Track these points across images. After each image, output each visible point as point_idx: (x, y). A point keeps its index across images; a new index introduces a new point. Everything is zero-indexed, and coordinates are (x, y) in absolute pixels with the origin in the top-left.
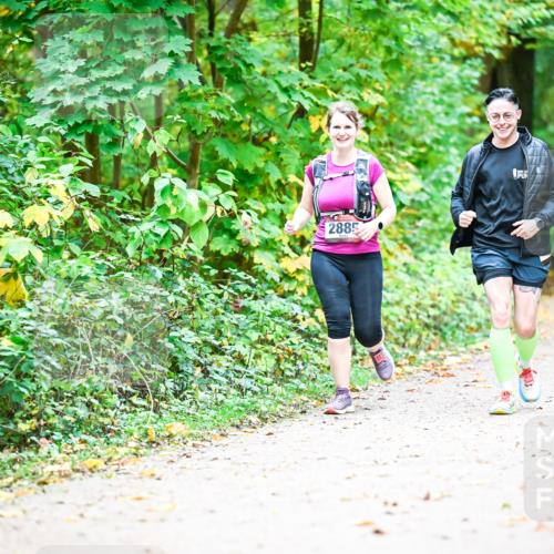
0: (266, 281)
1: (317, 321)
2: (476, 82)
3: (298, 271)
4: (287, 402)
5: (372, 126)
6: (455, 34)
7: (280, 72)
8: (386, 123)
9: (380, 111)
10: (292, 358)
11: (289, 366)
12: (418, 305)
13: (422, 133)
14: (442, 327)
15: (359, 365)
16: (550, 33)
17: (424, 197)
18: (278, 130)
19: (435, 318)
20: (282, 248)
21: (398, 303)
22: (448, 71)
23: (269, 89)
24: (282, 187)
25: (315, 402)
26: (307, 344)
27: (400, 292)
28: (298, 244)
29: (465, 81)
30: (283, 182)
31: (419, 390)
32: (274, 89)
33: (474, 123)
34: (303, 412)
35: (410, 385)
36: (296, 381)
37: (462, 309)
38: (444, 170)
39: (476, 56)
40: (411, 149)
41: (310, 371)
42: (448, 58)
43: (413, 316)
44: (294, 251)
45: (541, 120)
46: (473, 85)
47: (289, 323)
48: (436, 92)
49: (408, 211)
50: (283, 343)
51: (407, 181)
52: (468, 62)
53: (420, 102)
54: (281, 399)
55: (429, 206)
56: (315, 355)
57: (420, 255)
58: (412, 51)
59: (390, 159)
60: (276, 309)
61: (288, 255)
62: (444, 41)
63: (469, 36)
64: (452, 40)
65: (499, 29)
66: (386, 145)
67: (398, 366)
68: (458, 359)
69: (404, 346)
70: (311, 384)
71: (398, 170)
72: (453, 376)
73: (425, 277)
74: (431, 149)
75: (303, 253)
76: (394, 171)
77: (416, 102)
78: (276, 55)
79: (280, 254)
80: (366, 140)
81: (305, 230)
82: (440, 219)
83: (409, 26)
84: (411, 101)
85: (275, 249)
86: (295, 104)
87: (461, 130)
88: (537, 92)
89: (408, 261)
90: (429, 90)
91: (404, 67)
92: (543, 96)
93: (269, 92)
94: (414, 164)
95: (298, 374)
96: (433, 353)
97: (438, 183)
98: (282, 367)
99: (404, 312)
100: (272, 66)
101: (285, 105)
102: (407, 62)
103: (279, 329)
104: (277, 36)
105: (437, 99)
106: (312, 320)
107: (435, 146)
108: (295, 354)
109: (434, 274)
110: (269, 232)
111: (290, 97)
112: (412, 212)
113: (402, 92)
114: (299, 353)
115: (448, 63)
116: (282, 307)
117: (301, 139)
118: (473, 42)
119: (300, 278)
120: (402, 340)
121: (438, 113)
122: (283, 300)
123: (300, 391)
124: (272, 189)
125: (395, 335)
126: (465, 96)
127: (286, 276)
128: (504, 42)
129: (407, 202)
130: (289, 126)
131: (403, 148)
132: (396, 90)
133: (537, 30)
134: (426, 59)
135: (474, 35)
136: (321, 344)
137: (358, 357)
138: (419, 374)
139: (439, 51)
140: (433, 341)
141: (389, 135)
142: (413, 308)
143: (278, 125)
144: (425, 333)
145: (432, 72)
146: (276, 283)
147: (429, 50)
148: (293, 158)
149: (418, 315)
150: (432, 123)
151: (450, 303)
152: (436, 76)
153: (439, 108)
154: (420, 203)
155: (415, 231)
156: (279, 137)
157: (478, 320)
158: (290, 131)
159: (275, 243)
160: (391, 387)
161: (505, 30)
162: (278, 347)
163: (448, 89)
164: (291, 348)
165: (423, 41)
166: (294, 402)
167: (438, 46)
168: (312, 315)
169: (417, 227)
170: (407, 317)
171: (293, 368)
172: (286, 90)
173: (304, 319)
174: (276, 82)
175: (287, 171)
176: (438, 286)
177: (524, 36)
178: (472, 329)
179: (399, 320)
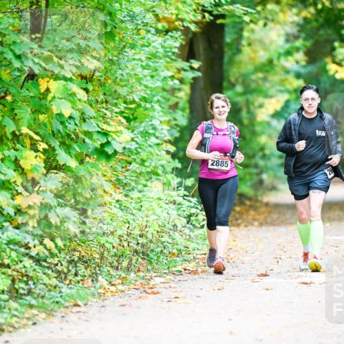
0: (3, 214)
1: (46, 248)
2: (176, 50)
3: (30, 207)
4: (20, 316)
5: (90, 88)
6: (158, 11)
7: (14, 42)
8: (102, 85)
9: (97, 74)
10: (25, 279)
11: (22, 285)
12: (129, 235)
13: (132, 92)
14: (149, 252)
15: (80, 285)
16: (237, 10)
17: (133, 146)
18: (12, 90)
19: (143, 246)
20: (17, 188)
21: (112, 233)
22: (153, 42)
23: (5, 55)
24: (16, 137)
25: (43, 315)
26: (37, 267)
27: (114, 224)
28: (30, 184)
29: (168, 50)
30: (17, 133)
31: (130, 305)
32: (10, 56)
33: (175, 84)
34: (34, 324)
35: (122, 301)
36: (28, 298)
37: (166, 238)
38: (150, 123)
39: (176, 29)
40: (122, 106)
41: (40, 289)
42: (153, 31)
43: (125, 244)
44: (26, 190)
45: (230, 82)
46: (173, 53)
47: (22, 250)
48: (144, 59)
49: (121, 157)
50: (17, 267)
51: (121, 132)
52: (170, 34)
53: (130, 67)
54: (16, 313)
55: (138, 153)
56: (44, 276)
57: (130, 193)
58: (123, 25)
59: (106, 115)
60: (12, 238)
61: (21, 193)
62: (150, 17)
63: (170, 12)
64: (157, 16)
65: (194, 7)
66: (102, 103)
67: (113, 285)
68: (162, 280)
69: (117, 269)
70: (40, 300)
71: (112, 123)
72: (158, 293)
73: (134, 212)
74: (139, 106)
75: (33, 191)
76: (109, 124)
77: (127, 67)
78: (11, 28)
79: (15, 192)
80: (86, 99)
81: (36, 173)
82: (146, 164)
83: (121, 5)
84: (123, 66)
85: (11, 190)
86: (26, 69)
87: (164, 90)
88: (226, 59)
89: (120, 199)
90: (137, 57)
91: (117, 38)
92: (231, 62)
93: (5, 58)
94: (125, 117)
95: (30, 292)
96: (141, 274)
97: (145, 134)
98: (16, 286)
99: (118, 241)
100: (8, 37)
101: (19, 70)
102: (119, 33)
103: (14, 254)
104: (12, 12)
105: (144, 64)
106: (41, 247)
107: (143, 104)
108: (27, 275)
109: (143, 209)
110: (5, 175)
111: (22, 62)
112: (124, 157)
113: (115, 58)
114: (31, 275)
115: (154, 34)
116: (16, 237)
117: (32, 97)
118: (174, 17)
119: (31, 212)
120: (115, 264)
121: (145, 76)
122: (17, 231)
123: (31, 306)
124: (8, 139)
125: (110, 260)
126: (168, 62)
127: (19, 211)
128: (199, 17)
129: (119, 150)
130: (22, 87)
131: (116, 105)
132: (110, 58)
133: (226, 7)
134: (135, 31)
135: (175, 12)
136: (48, 268)
137: (79, 278)
138: (129, 292)
139: (146, 25)
140: (142, 264)
141: (105, 94)
142: (126, 237)
143: (13, 86)
144: (134, 258)
145: (140, 42)
146: (11, 217)
147: (138, 24)
148: (25, 113)
149: (129, 243)
150: (140, 84)
151: (155, 233)
152: (143, 46)
153: (146, 72)
154: (130, 150)
155: (127, 173)
156: (13, 96)
157: (179, 247)
158: (22, 91)
159: (10, 184)
160: (107, 302)
161: (200, 8)
162: (13, 270)
163: (153, 56)
164: (23, 270)
165: (133, 17)
166: (26, 315)
167: (145, 21)
168: (41, 243)
169: (128, 170)
170: (120, 245)
171: (26, 287)
172: (19, 57)
173: (35, 247)
174: (11, 50)
175: (20, 124)
176: (145, 219)
177: (215, 13)
178: (173, 254)
179: (113, 247)
